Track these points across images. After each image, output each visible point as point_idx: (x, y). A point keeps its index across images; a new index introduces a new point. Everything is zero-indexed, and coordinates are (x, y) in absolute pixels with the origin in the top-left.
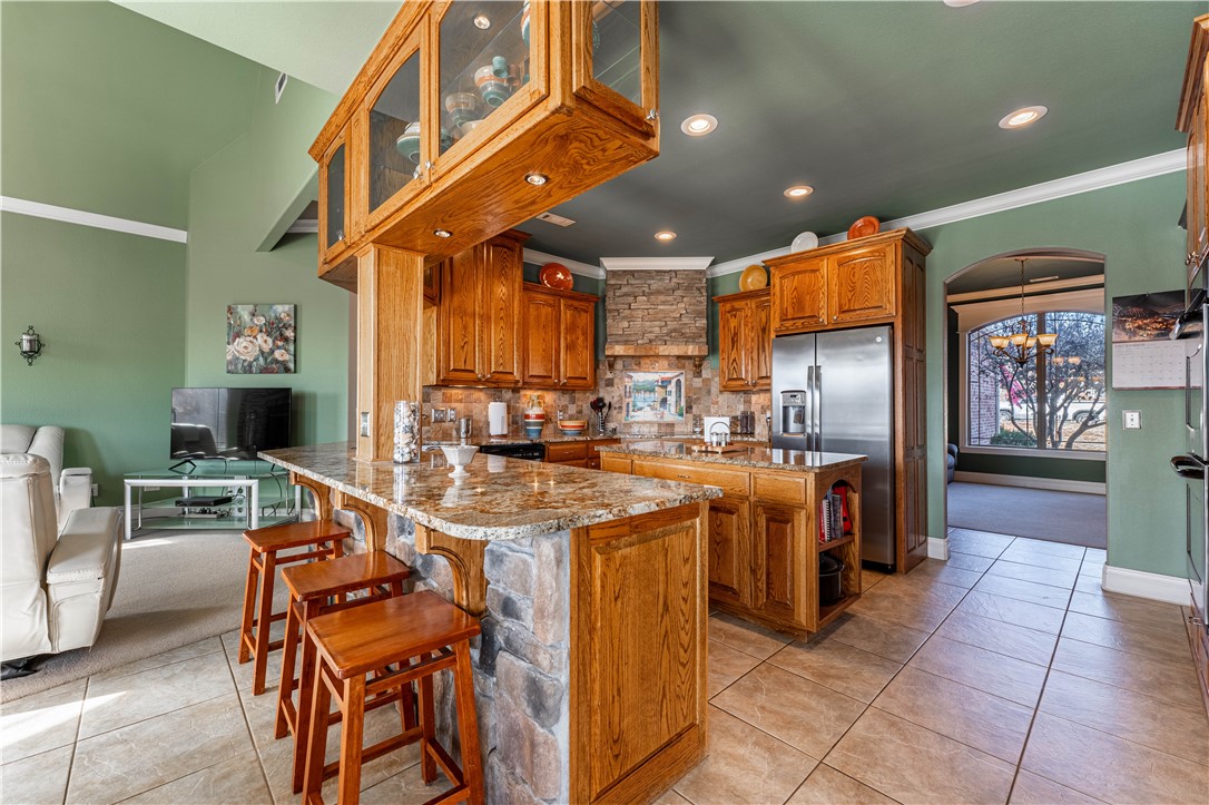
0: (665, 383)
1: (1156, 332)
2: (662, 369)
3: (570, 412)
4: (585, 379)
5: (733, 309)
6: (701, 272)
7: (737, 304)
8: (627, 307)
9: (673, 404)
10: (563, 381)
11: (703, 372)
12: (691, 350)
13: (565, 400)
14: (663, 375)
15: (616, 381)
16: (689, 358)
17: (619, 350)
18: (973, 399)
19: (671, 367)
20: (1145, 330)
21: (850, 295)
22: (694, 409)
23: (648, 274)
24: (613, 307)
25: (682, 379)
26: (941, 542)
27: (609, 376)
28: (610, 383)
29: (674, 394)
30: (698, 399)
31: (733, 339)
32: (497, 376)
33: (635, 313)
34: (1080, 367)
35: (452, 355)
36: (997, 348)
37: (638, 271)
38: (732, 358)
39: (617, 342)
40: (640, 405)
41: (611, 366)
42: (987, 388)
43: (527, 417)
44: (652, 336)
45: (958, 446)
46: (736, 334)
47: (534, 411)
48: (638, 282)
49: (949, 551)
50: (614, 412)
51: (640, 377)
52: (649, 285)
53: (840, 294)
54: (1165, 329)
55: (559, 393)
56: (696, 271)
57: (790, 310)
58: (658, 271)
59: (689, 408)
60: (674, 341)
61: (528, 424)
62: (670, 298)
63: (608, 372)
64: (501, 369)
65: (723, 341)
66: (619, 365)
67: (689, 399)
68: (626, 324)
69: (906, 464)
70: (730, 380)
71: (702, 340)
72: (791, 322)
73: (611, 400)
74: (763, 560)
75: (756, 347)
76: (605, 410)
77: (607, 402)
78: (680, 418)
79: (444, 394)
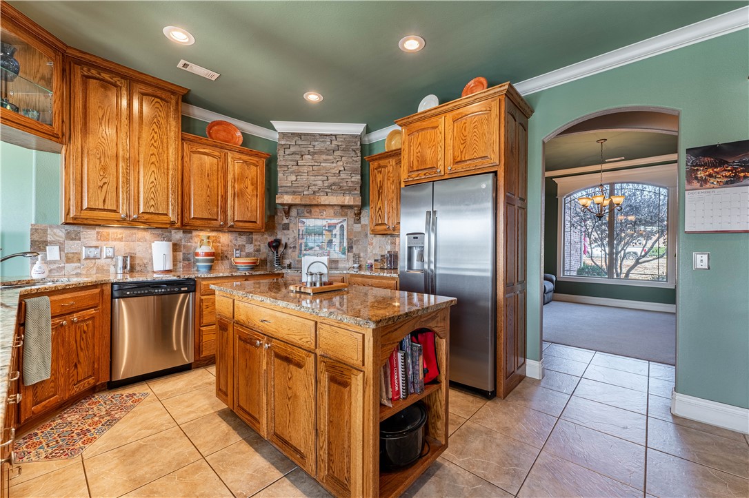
0: (331, 228)
1: (726, 180)
2: (329, 217)
3: (247, 251)
4: (255, 222)
5: (380, 166)
6: (355, 136)
7: (382, 162)
8: (295, 163)
9: (338, 244)
10: (230, 223)
11: (362, 219)
12: (348, 200)
13: (242, 240)
14: (329, 221)
15: (291, 226)
16: (350, 207)
17: (287, 199)
18: (567, 244)
19: (335, 215)
20: (716, 177)
21: (462, 147)
22: (354, 249)
23: (312, 137)
24: (283, 164)
25: (345, 224)
26: (537, 364)
27: (286, 221)
28: (286, 227)
29: (338, 237)
30: (358, 241)
31: (379, 191)
32: (147, 216)
33: (301, 169)
34: (635, 222)
35: (85, 194)
36: (584, 206)
37: (305, 134)
38: (378, 207)
39: (287, 193)
40: (310, 245)
41: (287, 213)
42: (576, 236)
43: (197, 254)
44: (316, 189)
45: (556, 276)
46: (381, 187)
47: (203, 250)
48: (303, 143)
49: (544, 369)
50: (290, 251)
51: (311, 223)
52: (314, 146)
53: (454, 147)
54: (734, 177)
55: (235, 235)
56: (353, 136)
57: (415, 163)
58: (321, 135)
59: (350, 248)
60: (334, 192)
61: (198, 261)
62: (331, 157)
63: (285, 218)
64: (152, 210)
65: (373, 194)
66: (294, 212)
67: (350, 240)
68: (293, 178)
69: (506, 299)
70: (377, 225)
71: (356, 192)
72: (417, 173)
73: (287, 241)
74: (324, 426)
75: (395, 198)
76: (281, 249)
77: (283, 242)
78: (343, 256)
79: (98, 233)
